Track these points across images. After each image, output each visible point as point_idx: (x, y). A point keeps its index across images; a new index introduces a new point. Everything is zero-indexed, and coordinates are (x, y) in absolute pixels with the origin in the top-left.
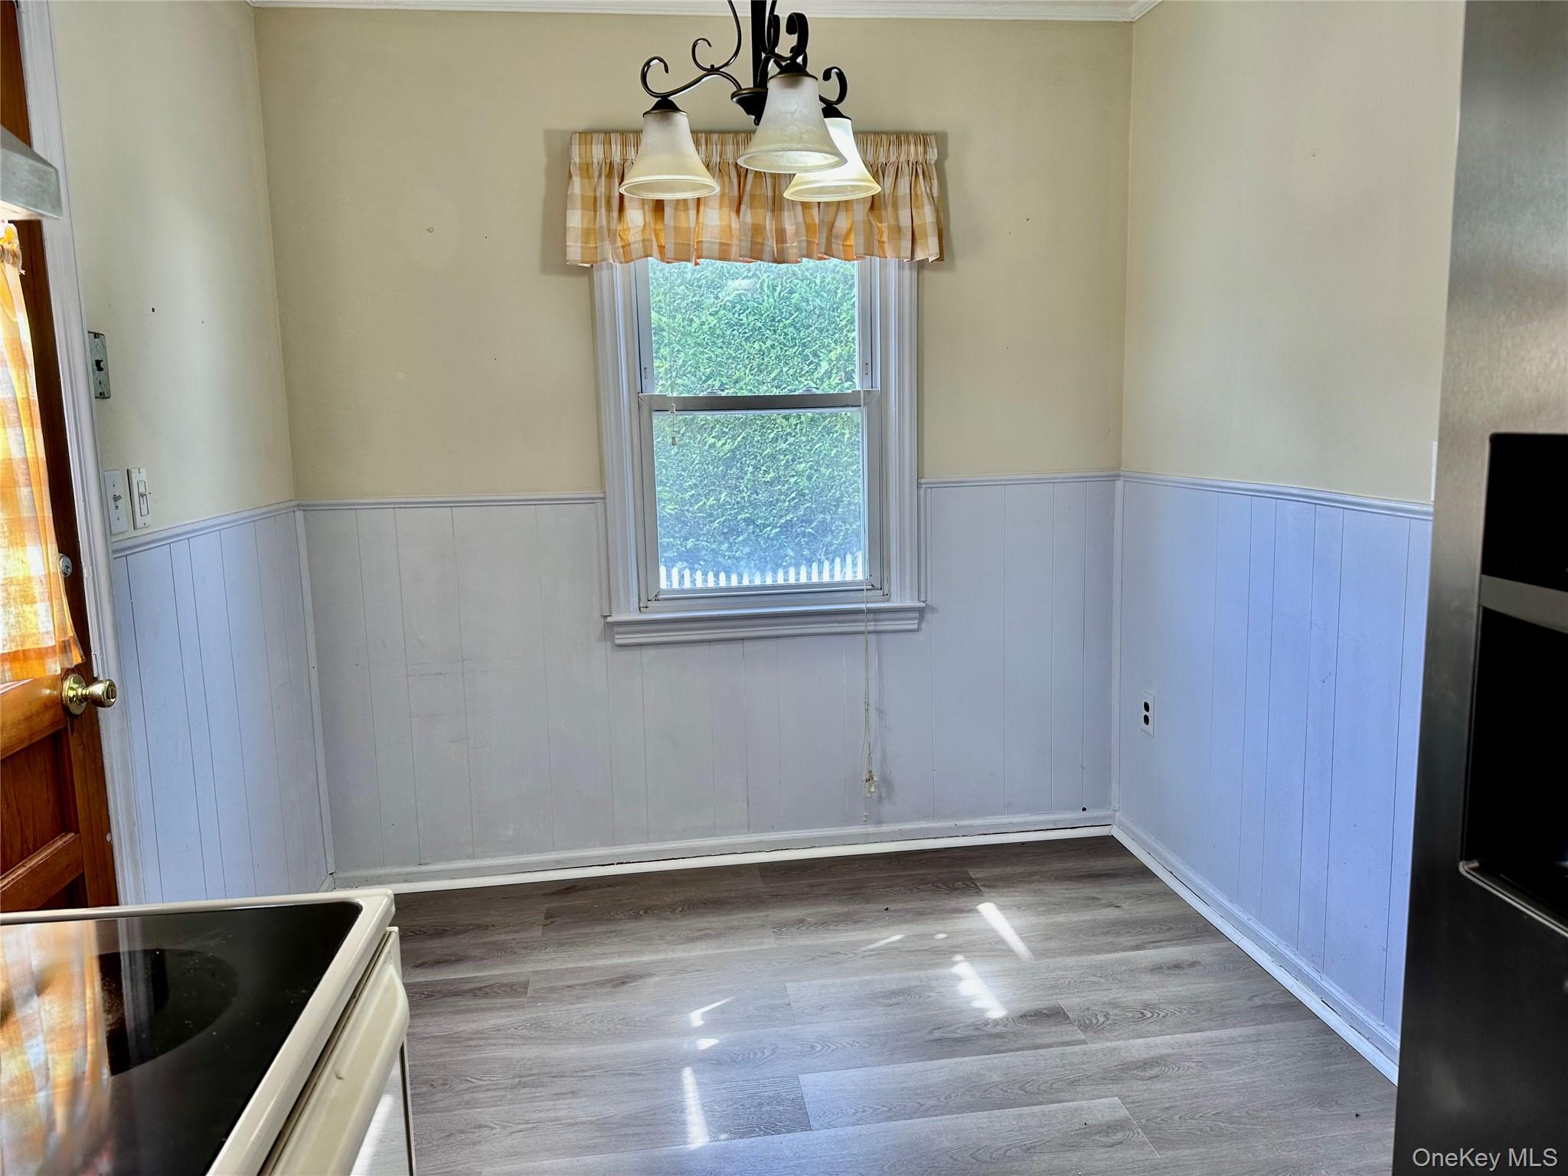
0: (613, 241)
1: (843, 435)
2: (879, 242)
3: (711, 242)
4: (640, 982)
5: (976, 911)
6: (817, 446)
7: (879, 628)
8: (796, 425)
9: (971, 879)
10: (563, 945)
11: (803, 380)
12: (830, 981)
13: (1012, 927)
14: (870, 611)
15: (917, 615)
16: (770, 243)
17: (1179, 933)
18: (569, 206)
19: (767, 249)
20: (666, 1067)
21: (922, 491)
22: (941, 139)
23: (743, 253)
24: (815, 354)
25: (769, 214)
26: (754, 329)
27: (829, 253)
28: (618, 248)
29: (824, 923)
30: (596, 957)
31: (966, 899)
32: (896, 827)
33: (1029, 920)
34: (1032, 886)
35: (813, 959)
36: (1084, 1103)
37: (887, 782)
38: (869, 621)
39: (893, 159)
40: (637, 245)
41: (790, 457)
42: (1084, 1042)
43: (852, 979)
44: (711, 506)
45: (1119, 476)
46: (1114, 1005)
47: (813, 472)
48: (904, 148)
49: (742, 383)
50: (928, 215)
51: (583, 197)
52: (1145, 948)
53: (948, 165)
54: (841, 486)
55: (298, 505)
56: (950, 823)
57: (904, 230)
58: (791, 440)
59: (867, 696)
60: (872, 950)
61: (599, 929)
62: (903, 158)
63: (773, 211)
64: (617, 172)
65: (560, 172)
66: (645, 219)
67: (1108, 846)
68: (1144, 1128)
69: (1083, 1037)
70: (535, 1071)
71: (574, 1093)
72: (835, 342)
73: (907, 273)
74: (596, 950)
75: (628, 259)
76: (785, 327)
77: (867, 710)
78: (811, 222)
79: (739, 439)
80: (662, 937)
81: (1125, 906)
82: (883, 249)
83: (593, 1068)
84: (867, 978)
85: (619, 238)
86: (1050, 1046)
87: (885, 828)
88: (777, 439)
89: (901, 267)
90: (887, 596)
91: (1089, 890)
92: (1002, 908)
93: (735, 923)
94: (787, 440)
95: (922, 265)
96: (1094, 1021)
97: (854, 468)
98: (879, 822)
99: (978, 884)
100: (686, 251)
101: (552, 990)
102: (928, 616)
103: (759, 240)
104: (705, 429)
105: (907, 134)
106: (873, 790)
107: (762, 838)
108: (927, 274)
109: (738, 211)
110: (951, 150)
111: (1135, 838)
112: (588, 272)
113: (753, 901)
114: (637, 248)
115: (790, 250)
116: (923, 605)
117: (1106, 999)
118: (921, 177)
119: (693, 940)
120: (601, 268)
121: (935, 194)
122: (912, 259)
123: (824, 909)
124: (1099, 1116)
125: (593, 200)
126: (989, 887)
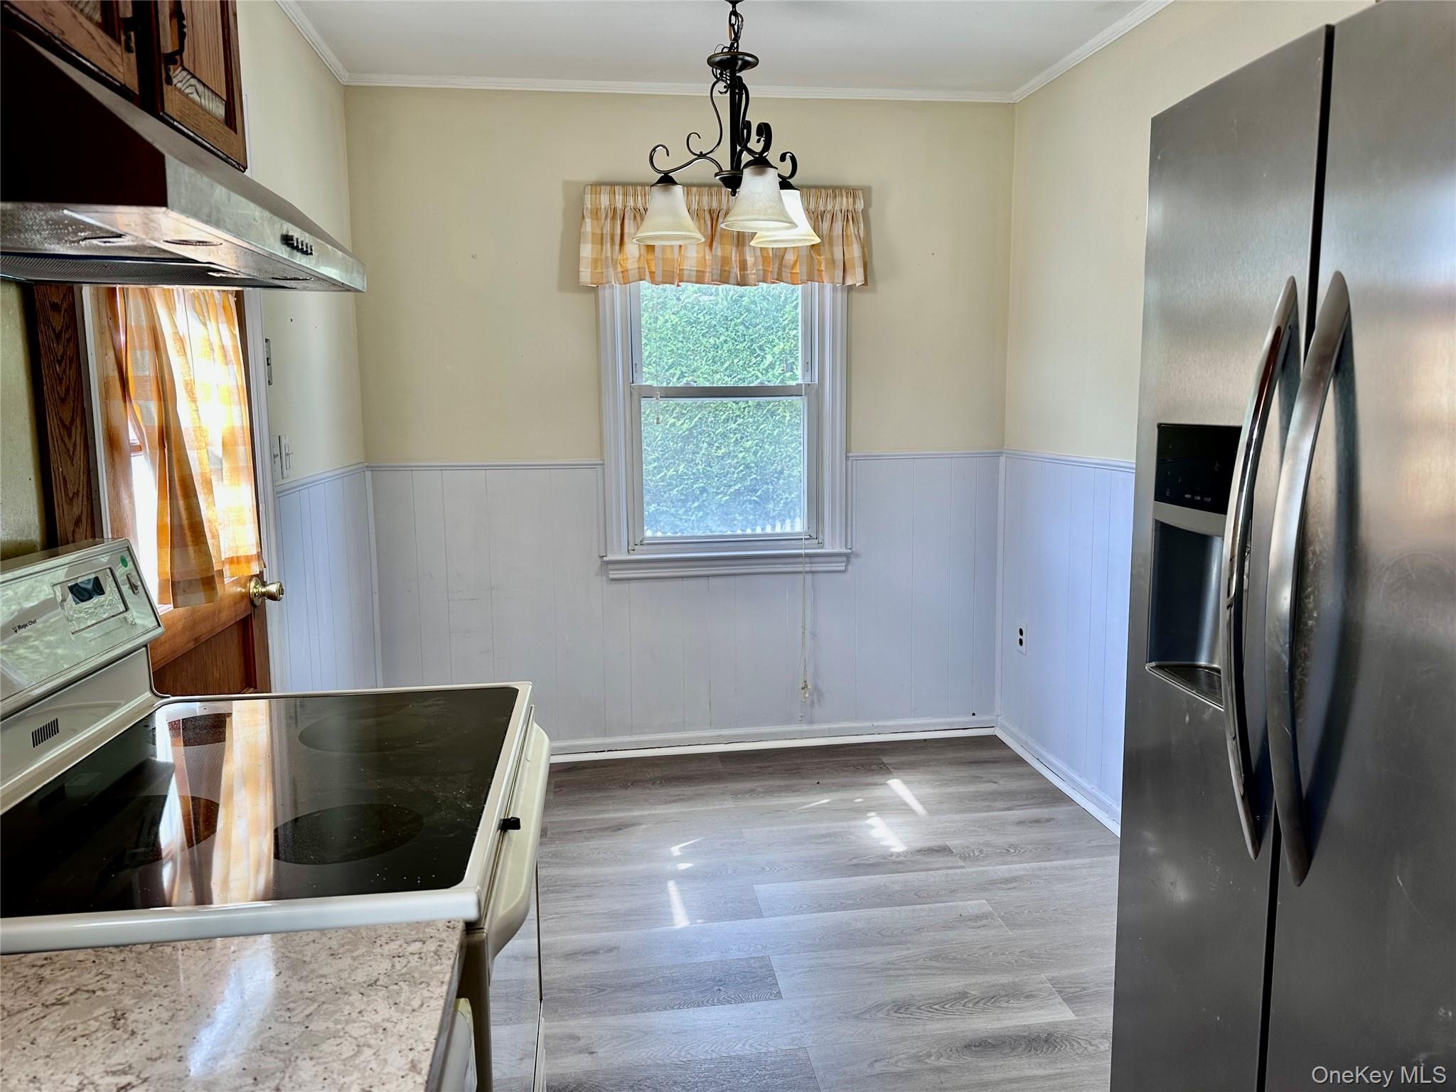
0: (615, 268)
1: (784, 417)
2: (819, 270)
3: (690, 270)
4: (633, 828)
5: (887, 785)
6: (762, 426)
7: (814, 569)
8: (744, 408)
9: (883, 763)
10: (571, 805)
11: (751, 369)
12: (775, 828)
13: (914, 795)
14: (807, 555)
15: (844, 559)
16: (734, 271)
17: (1040, 800)
18: (582, 240)
19: (733, 275)
20: (657, 881)
21: (849, 463)
22: (867, 191)
23: (715, 278)
24: (761, 348)
25: (734, 249)
26: (709, 327)
27: (779, 279)
28: (618, 273)
29: (770, 792)
30: (598, 812)
31: (880, 777)
32: (826, 726)
33: (927, 790)
34: (930, 769)
35: (762, 814)
36: (961, 903)
37: (818, 691)
38: (806, 563)
39: (829, 208)
40: (633, 272)
41: (739, 436)
42: (963, 867)
43: (792, 827)
44: (671, 477)
45: (1002, 453)
46: (987, 844)
47: (758, 448)
48: (838, 199)
49: (699, 373)
50: (855, 251)
51: (593, 234)
52: (1013, 809)
53: (872, 211)
54: (781, 460)
55: (367, 467)
56: (868, 724)
57: (837, 263)
58: (740, 421)
59: (804, 622)
60: (807, 809)
61: (598, 795)
62: (837, 208)
63: (737, 246)
64: (619, 217)
65: (575, 215)
66: (640, 251)
67: (992, 742)
68: (1003, 918)
69: (963, 864)
70: (559, 883)
71: (589, 896)
72: (779, 338)
73: (839, 295)
74: (597, 808)
75: (626, 280)
76: (736, 325)
77: (804, 633)
78: (766, 255)
79: (696, 419)
80: (646, 800)
81: (1001, 782)
82: (820, 275)
83: (602, 881)
84: (803, 826)
85: (619, 266)
86: (938, 869)
87: (816, 727)
88: (728, 420)
89: (834, 289)
90: (821, 545)
91: (975, 771)
92: (906, 782)
93: (702, 792)
94: (736, 421)
95: (851, 288)
96: (972, 854)
97: (793, 445)
98: (811, 722)
99: (889, 767)
100: (672, 276)
101: (566, 833)
102: (853, 560)
103: (727, 269)
104: (667, 411)
105: (840, 188)
106: (807, 695)
107: (721, 733)
108: (854, 294)
109: (711, 246)
110: (875, 198)
111: (1012, 735)
112: (594, 290)
113: (715, 777)
114: (633, 273)
115: (750, 276)
116: (849, 551)
117: (981, 841)
118: (851, 222)
119: (670, 802)
120: (605, 288)
121: (862, 235)
122: (843, 284)
123: (771, 783)
124: (971, 911)
125: (600, 237)
126: (898, 769)
